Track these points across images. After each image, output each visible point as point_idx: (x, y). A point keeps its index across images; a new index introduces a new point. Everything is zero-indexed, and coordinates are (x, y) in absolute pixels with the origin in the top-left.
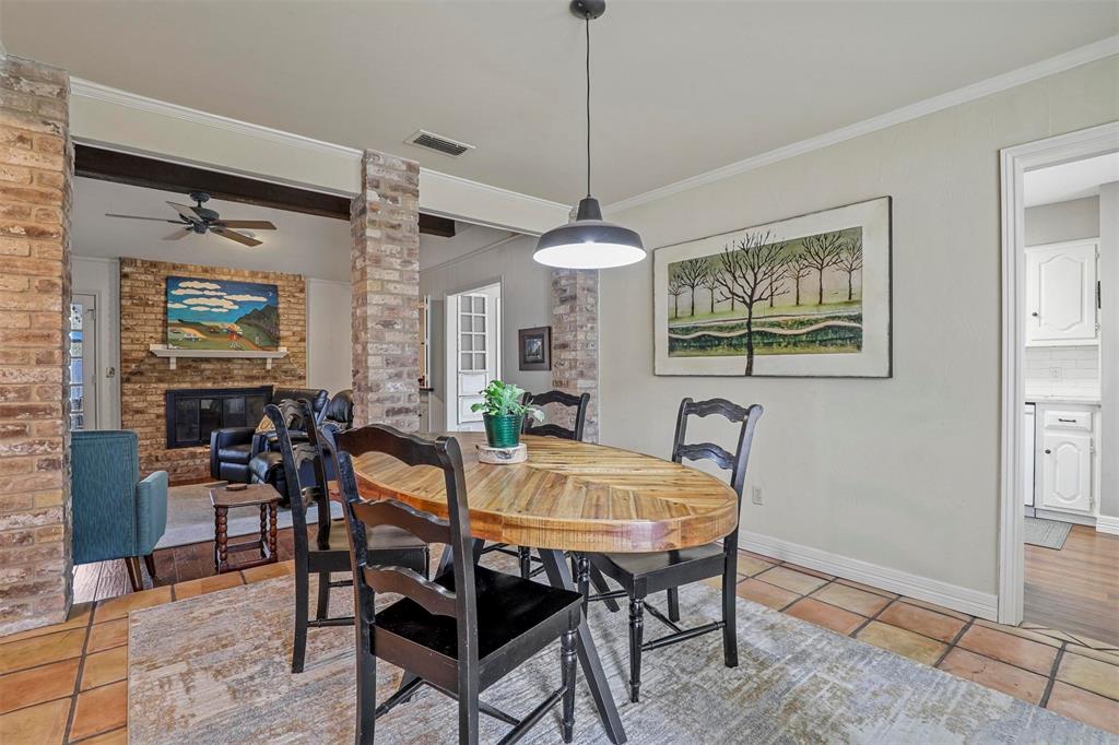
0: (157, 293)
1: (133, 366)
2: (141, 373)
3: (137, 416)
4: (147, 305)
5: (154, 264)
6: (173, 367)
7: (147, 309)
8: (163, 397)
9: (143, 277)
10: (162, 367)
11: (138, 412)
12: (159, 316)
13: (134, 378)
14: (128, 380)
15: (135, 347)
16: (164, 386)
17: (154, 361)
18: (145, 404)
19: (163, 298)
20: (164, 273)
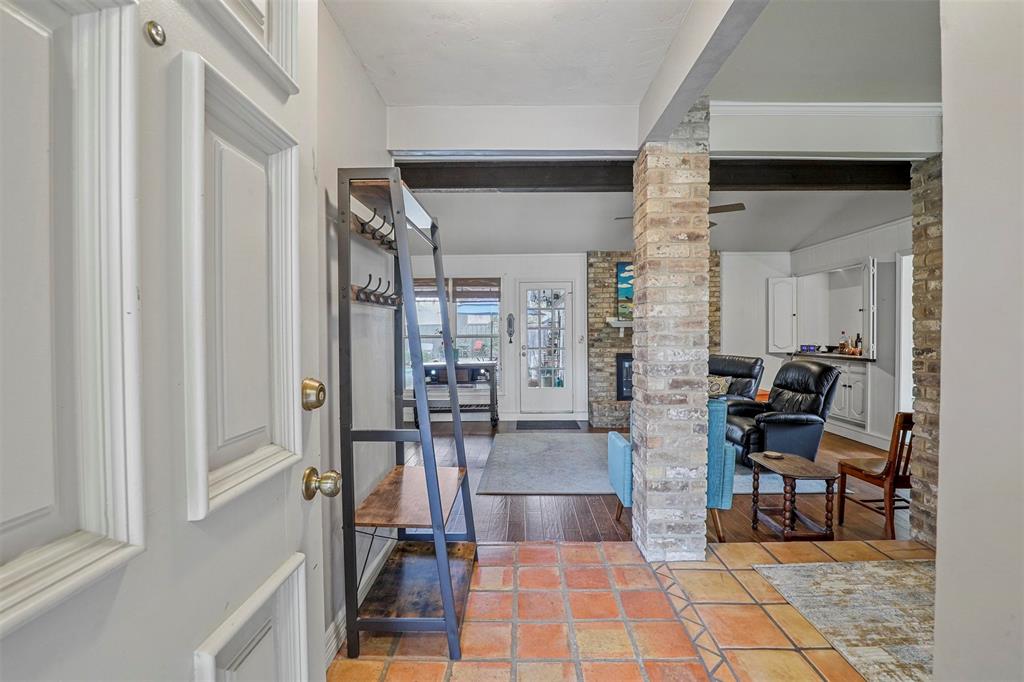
0: (611, 276)
1: (596, 335)
2: (600, 340)
3: (598, 373)
4: (605, 286)
5: (609, 254)
6: (622, 335)
7: (605, 289)
8: (614, 359)
9: (602, 265)
10: (613, 335)
11: (599, 370)
12: (612, 295)
13: (596, 344)
14: (593, 346)
15: (598, 320)
16: (615, 350)
17: (609, 330)
18: (603, 364)
19: (614, 280)
20: (615, 260)
